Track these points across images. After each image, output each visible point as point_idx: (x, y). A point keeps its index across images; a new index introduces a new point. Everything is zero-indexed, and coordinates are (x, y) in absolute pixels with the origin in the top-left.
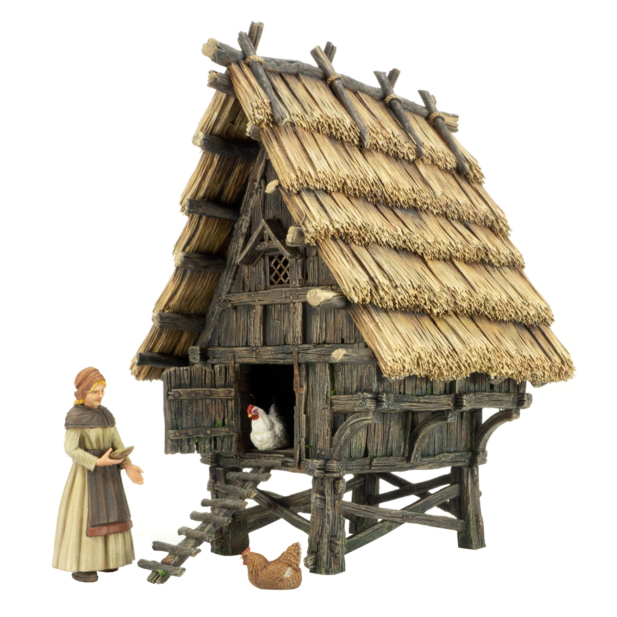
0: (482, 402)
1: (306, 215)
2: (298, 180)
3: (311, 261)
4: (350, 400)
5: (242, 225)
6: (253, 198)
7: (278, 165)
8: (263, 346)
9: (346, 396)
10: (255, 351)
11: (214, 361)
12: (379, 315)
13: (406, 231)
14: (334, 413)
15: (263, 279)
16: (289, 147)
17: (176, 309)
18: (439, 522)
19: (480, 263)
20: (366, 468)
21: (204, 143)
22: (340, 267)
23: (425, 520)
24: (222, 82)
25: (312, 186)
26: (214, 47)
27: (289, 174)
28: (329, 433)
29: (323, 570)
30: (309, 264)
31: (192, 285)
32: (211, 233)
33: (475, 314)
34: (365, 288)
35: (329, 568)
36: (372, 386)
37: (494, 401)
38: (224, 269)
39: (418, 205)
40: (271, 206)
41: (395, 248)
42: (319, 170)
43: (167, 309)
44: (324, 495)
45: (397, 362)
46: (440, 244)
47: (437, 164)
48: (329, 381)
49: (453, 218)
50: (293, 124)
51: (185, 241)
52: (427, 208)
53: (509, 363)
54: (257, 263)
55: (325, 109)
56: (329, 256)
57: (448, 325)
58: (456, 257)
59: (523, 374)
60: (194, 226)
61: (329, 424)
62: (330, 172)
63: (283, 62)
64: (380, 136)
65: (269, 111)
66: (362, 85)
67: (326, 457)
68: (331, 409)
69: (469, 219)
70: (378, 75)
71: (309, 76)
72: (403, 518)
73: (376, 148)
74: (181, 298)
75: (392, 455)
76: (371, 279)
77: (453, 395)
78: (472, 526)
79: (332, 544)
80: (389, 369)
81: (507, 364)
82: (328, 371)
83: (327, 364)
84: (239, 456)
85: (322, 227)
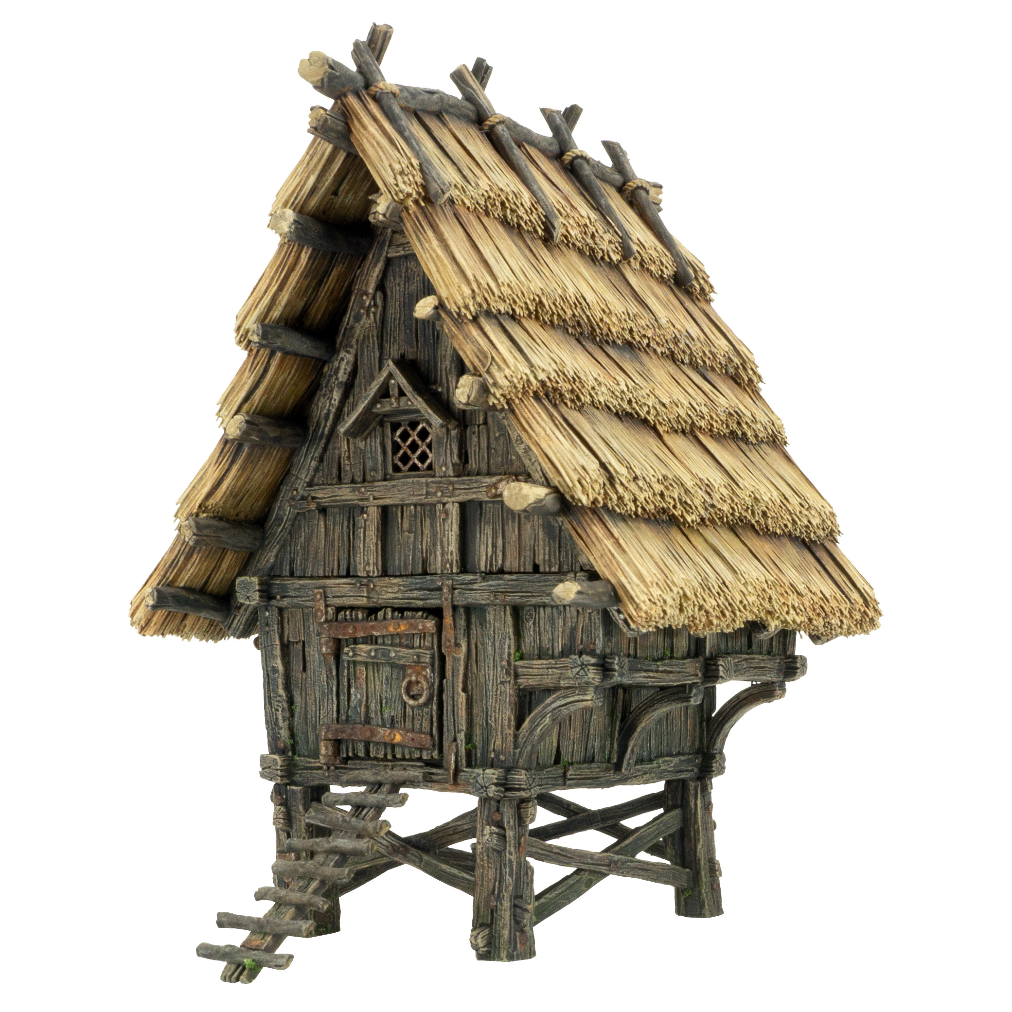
1: (493, 357)
2: (474, 298)
3: (474, 433)
4: (552, 668)
5: (339, 368)
6: (362, 323)
7: (438, 271)
8: (381, 576)
9: (544, 662)
10: (367, 585)
11: (285, 602)
12: (618, 526)
13: (631, 384)
14: (520, 690)
15: (380, 462)
16: (454, 242)
17: (218, 512)
18: (657, 872)
19: (729, 438)
20: (559, 782)
21: (296, 228)
22: (552, 445)
23: (640, 869)
24: (334, 126)
25: (493, 307)
26: (323, 65)
27: (459, 287)
28: (513, 723)
29: (504, 954)
30: (471, 438)
31: (249, 469)
32: (285, 381)
33: (737, 523)
34: (596, 481)
35: (513, 951)
36: (594, 644)
37: (755, 668)
38: (303, 444)
39: (634, 339)
40: (394, 338)
41: (617, 414)
42: (502, 281)
43: (203, 512)
44: (504, 829)
45: (655, 603)
46: (678, 406)
47: (648, 269)
48: (512, 637)
49: (683, 362)
50: (451, 201)
51: (242, 395)
52: (648, 345)
53: (796, 605)
54: (370, 434)
55: (492, 174)
56: (531, 427)
57: (706, 541)
58: (701, 428)
59: (814, 622)
60: (260, 369)
61: (512, 709)
62: (517, 284)
63: (420, 93)
64: (571, 221)
65: (419, 179)
66: (529, 132)
67: (507, 764)
68: (516, 683)
69: (704, 362)
70: (548, 115)
71: (456, 116)
72: (609, 866)
73: (567, 242)
74: (228, 492)
75: (593, 761)
76: (603, 465)
77: (701, 658)
78: (704, 879)
79: (518, 910)
80: (644, 615)
81: (793, 607)
82: (509, 620)
83: (508, 608)
84: (333, 765)
85: (519, 377)
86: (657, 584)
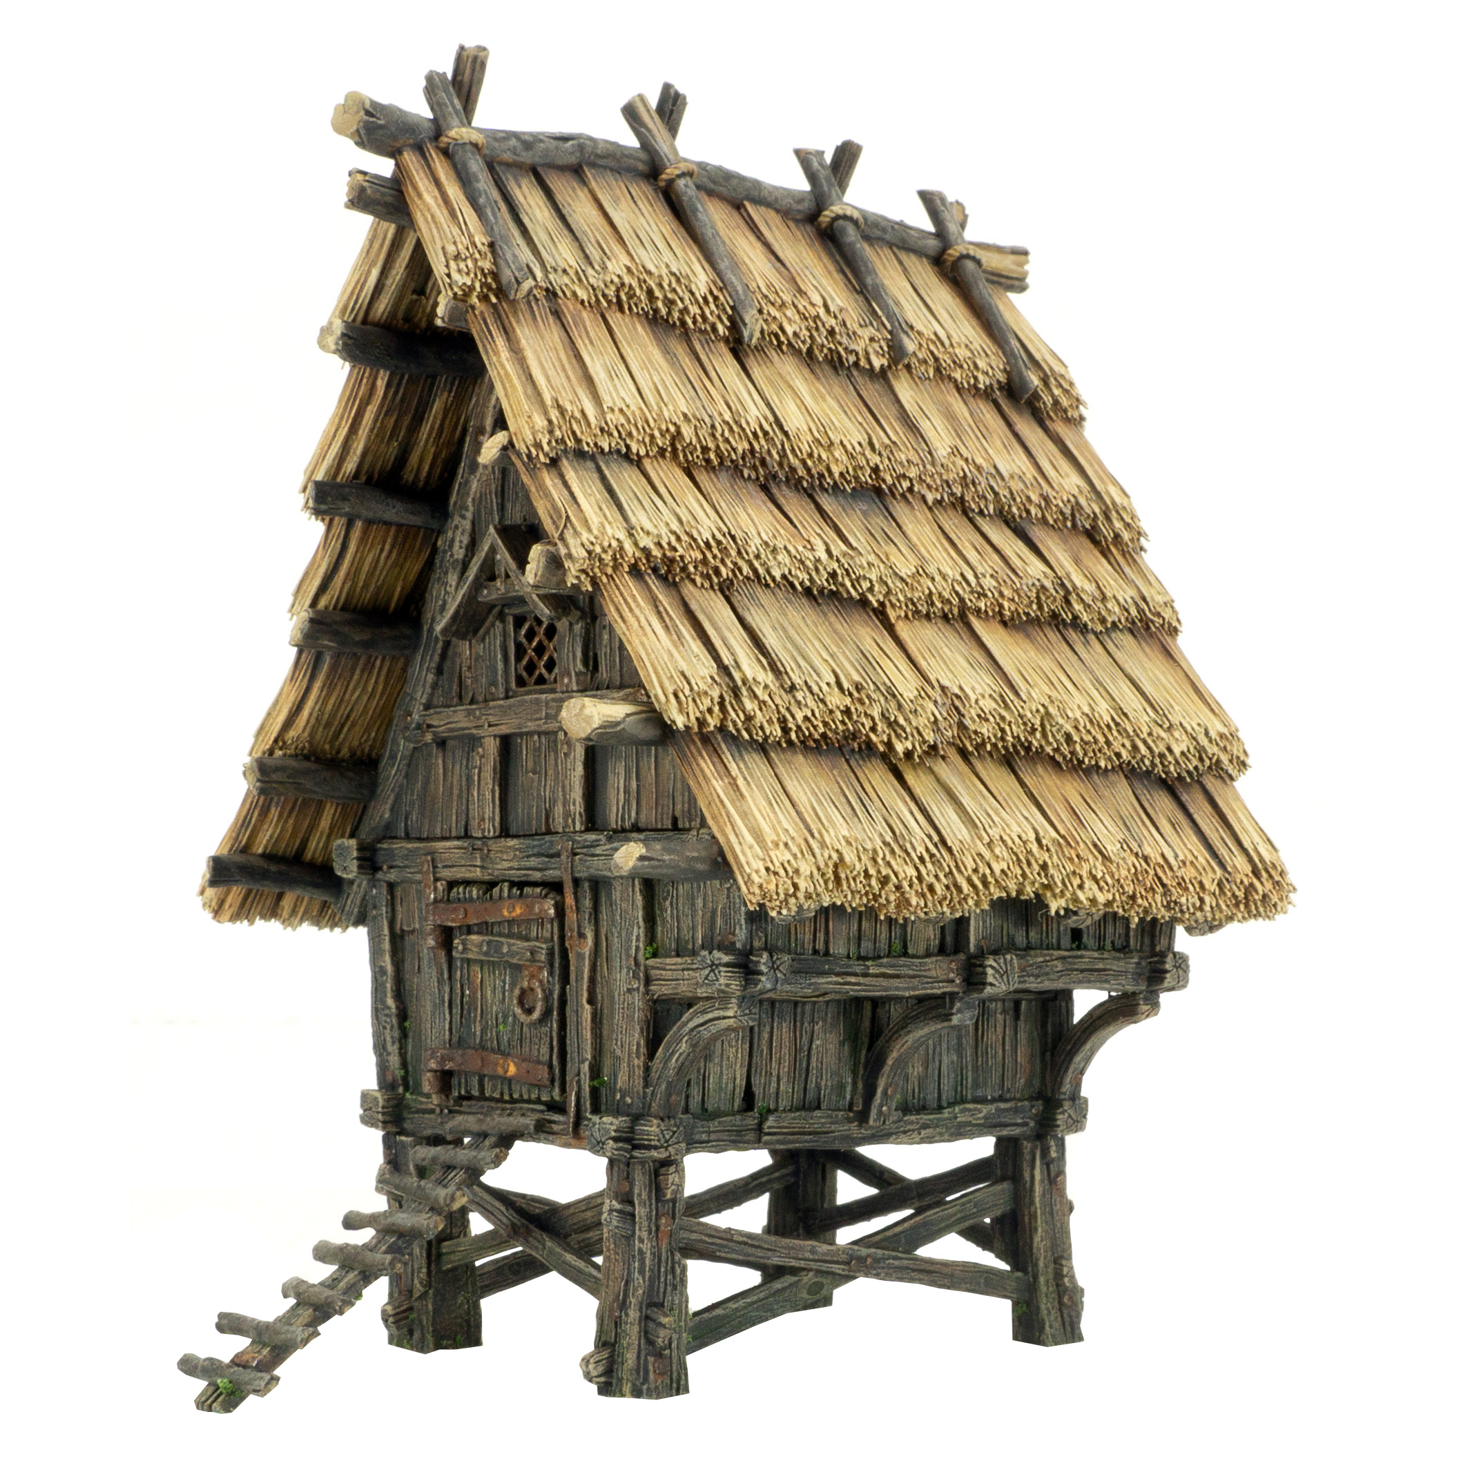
0: (1047, 974)
1: (568, 517)
2: (551, 432)
3: (604, 627)
4: (688, 969)
5: (453, 540)
6: (478, 475)
8: (500, 837)
9: (679, 960)
10: (481, 850)
11: (392, 876)
12: (743, 759)
13: (838, 548)
14: (655, 1002)
15: (500, 673)
16: (535, 352)
17: (303, 748)
18: (952, 1276)
19: (1050, 625)
20: (747, 1138)
21: (345, 344)
22: (646, 642)
23: (914, 1270)
24: (378, 196)
25: (588, 444)
26: (358, 112)
27: (530, 417)
28: (643, 1050)
29: (627, 1388)
30: (601, 635)
31: (338, 688)
32: (378, 561)
33: (1017, 752)
34: (706, 693)
35: (643, 1384)
36: (734, 934)
37: (1082, 971)
38: (415, 648)
39: (884, 481)
40: (517, 494)
41: (808, 592)
42: (610, 404)
43: (281, 749)
44: (631, 1203)
45: (776, 873)
46: (933, 579)
47: (949, 377)
48: (641, 923)
49: (981, 512)
50: (551, 294)
51: (317, 583)
52: (910, 490)
53: (1099, 875)
54: (487, 632)
55: (641, 251)
56: (622, 617)
57: (938, 780)
58: (978, 611)
59: (1140, 901)
60: (336, 545)
61: (642, 1029)
62: (641, 409)
63: (541, 141)
64: (790, 312)
65: (487, 265)
66: (757, 184)
67: (634, 1111)
68: (647, 992)
69: (1028, 512)
70: (804, 158)
71: (612, 170)
72: (848, 1263)
73: (777, 342)
74: (313, 721)
75: (818, 1107)
76: (724, 669)
77: (962, 957)
78: (1044, 1289)
79: (651, 1325)
80: (757, 891)
81: (1094, 878)
82: (639, 898)
83: (637, 882)
84: (447, 1107)
85: (606, 544)
86: (786, 845)
